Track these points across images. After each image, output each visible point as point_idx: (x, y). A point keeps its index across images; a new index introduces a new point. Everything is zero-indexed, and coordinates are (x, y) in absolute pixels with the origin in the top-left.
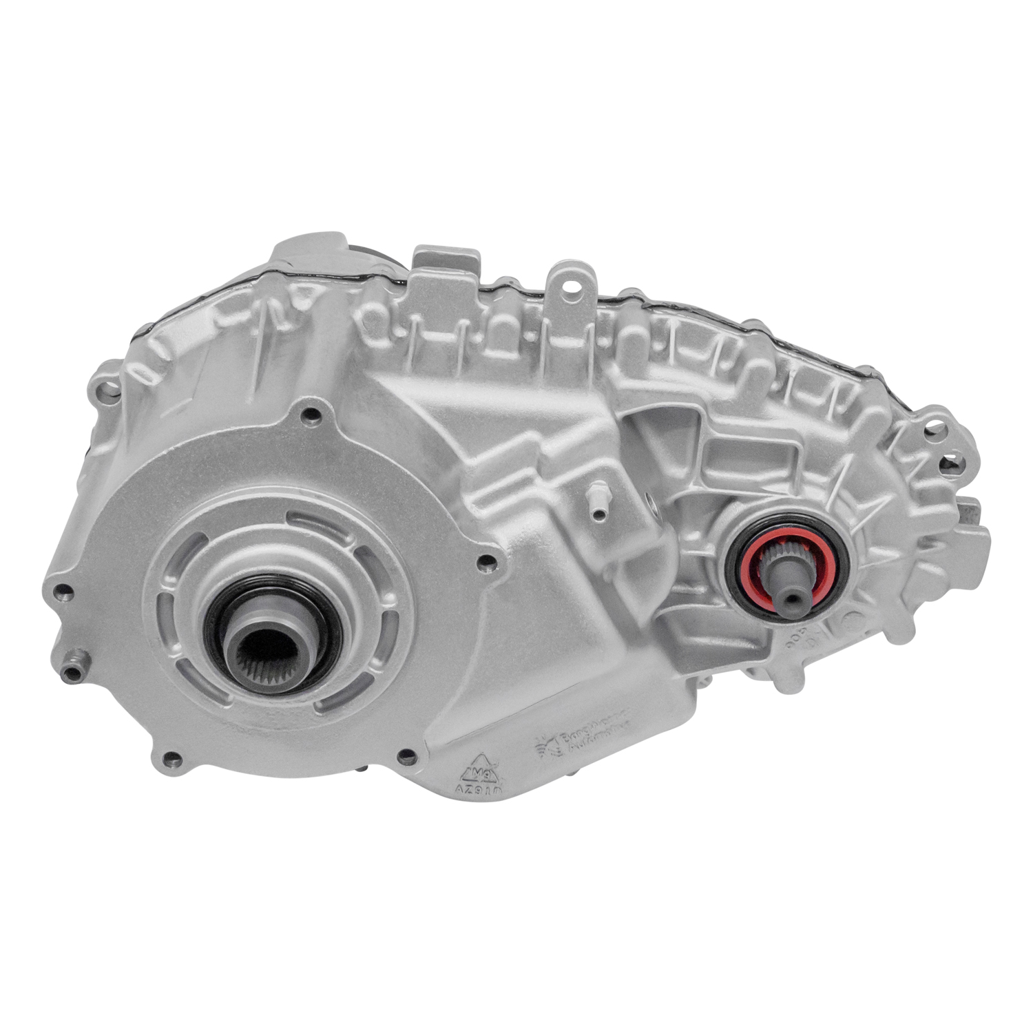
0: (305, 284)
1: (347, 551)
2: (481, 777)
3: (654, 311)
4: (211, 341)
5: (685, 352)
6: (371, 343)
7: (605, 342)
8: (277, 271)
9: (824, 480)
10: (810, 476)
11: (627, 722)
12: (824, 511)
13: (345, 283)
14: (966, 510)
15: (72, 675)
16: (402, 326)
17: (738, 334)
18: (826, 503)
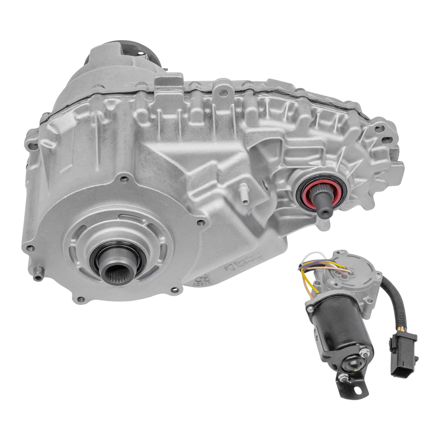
0: (111, 98)
1: (144, 226)
2: (203, 280)
3: (259, 95)
4: (75, 127)
5: (273, 110)
6: (143, 125)
7: (239, 110)
8: (98, 93)
9: (334, 157)
10: (328, 156)
11: (260, 256)
12: (335, 171)
13: (127, 96)
14: (393, 151)
15: (38, 278)
16: (154, 114)
17: (294, 100)
18: (336, 168)
